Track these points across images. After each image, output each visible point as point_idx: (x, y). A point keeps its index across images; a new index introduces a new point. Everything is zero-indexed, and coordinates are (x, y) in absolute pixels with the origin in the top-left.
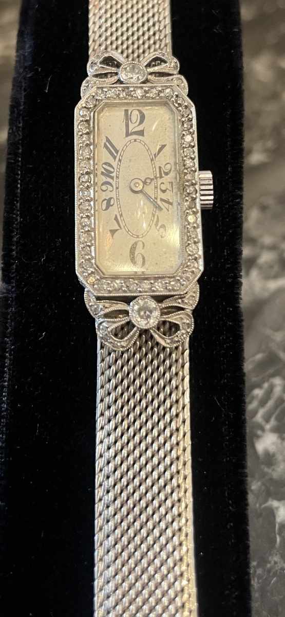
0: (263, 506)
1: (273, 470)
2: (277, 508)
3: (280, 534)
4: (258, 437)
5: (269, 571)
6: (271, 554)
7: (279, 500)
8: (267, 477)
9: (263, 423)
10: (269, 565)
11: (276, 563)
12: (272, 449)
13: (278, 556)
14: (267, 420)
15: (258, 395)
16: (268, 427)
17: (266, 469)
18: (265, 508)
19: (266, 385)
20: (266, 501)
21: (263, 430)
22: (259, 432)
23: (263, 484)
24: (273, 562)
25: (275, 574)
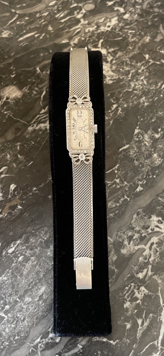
0: (123, 324)
1: (128, 314)
2: (127, 325)
3: (127, 332)
4: (125, 303)
5: (123, 342)
6: (124, 338)
7: (128, 322)
8: (126, 316)
9: (127, 299)
10: (123, 341)
11: (124, 340)
12: (128, 307)
13: (126, 339)
14: (128, 297)
15: (127, 289)
16: (128, 300)
17: (126, 313)
19: (129, 286)
20: (125, 323)
21: (127, 301)
22: (126, 302)
23: (124, 318)
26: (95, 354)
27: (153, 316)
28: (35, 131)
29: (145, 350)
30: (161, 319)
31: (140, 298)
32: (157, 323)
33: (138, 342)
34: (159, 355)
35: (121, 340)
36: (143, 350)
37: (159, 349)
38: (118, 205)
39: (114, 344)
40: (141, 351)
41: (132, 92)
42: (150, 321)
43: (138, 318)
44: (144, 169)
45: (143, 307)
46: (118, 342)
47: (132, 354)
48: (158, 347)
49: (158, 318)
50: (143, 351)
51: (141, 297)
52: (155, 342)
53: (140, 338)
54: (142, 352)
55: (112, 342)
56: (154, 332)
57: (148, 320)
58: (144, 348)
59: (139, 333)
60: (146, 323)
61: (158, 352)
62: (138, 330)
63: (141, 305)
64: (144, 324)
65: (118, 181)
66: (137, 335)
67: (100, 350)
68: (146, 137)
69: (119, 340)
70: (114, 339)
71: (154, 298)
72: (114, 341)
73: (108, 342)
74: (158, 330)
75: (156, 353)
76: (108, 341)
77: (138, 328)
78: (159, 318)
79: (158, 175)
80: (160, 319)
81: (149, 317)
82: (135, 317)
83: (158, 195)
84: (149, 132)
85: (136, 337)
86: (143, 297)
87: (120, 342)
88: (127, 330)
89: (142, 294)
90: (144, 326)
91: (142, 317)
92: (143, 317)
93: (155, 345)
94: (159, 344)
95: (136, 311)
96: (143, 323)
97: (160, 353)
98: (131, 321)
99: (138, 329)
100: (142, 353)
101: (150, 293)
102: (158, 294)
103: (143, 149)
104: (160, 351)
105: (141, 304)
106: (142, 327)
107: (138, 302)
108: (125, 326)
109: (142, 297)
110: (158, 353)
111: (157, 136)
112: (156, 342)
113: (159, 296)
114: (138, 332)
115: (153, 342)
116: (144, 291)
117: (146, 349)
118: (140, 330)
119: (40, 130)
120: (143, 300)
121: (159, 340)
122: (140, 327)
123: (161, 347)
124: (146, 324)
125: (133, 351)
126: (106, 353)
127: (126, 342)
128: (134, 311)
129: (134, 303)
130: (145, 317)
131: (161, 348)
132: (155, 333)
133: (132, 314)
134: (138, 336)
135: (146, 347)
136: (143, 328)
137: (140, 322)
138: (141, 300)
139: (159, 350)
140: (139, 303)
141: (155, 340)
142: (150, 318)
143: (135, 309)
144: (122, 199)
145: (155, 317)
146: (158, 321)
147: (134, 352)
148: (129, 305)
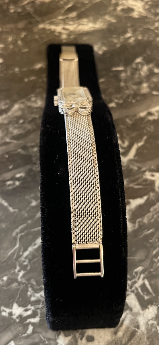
2: (33, 202)
3: (29, 207)
5: (21, 213)
6: (24, 210)
11: (23, 212)
13: (25, 212)
25: (21, 215)
28: (44, 29)
29: (36, 229)
35: (21, 211)
39: (12, 211)
40: (33, 228)
41: (153, 30)
44: (127, 91)
47: (23, 226)
55: (11, 208)
68: (145, 68)
69: (18, 211)
72: (14, 209)
76: (9, 206)
79: (137, 101)
83: (127, 117)
84: (151, 66)
87: (18, 213)
88: (31, 206)
103: (136, 76)
108: (31, 202)
119: (50, 30)
125: (25, 224)
127: (23, 215)
147: (26, 226)
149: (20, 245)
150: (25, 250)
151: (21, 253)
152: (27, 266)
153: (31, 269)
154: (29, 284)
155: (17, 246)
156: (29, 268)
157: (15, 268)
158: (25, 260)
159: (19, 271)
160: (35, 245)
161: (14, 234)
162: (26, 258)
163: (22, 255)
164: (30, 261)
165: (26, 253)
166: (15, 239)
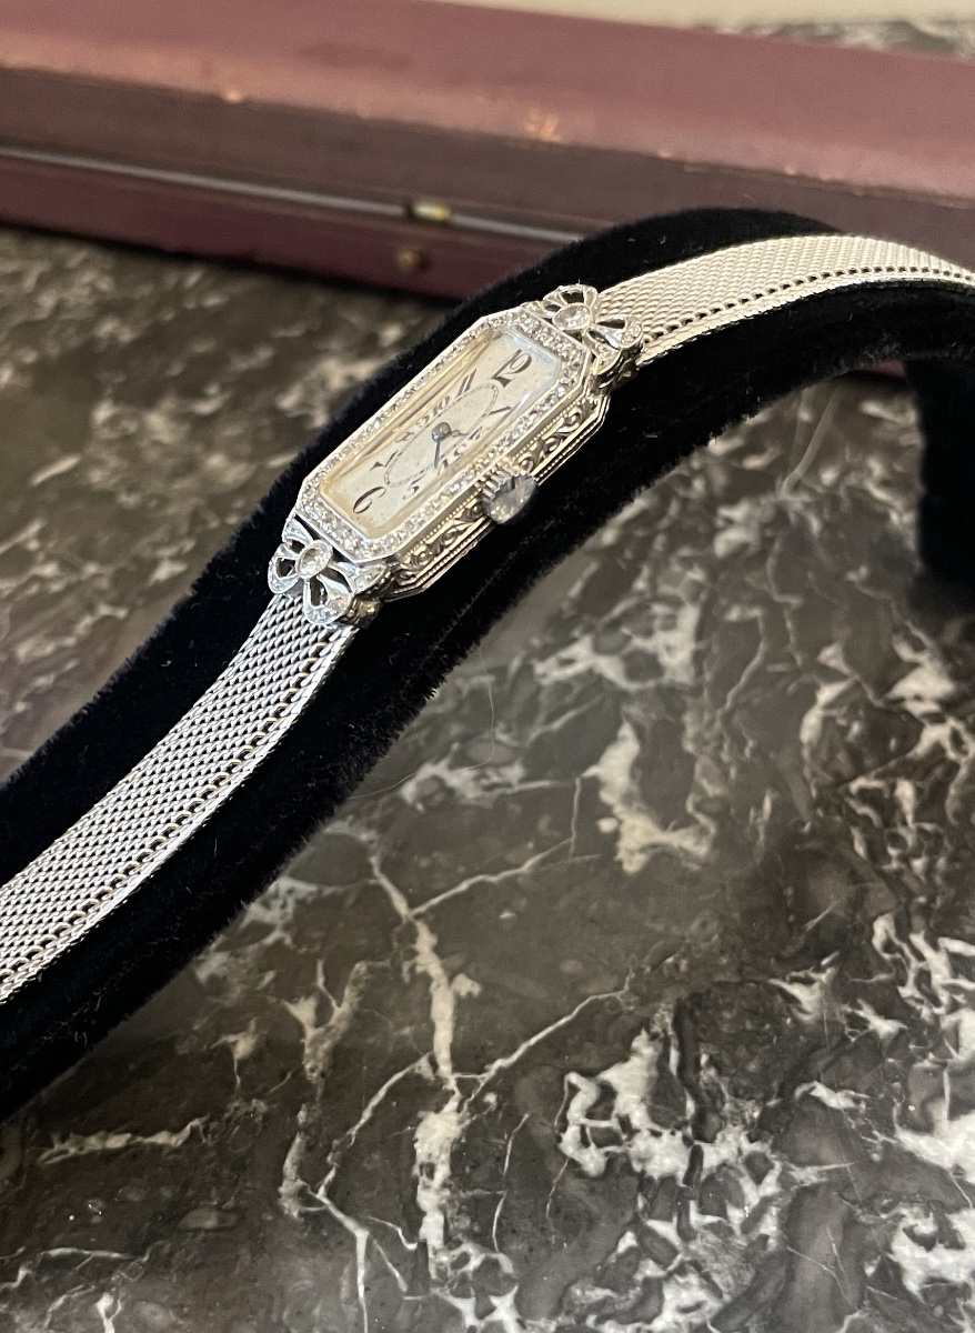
0: (214, 1045)
1: (226, 998)
2: (235, 1043)
3: (240, 1072)
5: (229, 1120)
6: (229, 1101)
7: (236, 1032)
8: (216, 1010)
10: (227, 1115)
11: (237, 1109)
12: (220, 972)
13: (240, 1100)
17: (215, 1000)
18: (216, 1049)
20: (217, 1038)
21: (205, 952)
22: (200, 958)
23: (211, 1019)
24: (232, 1109)
25: (237, 1123)
26: (72, 1218)
27: (370, 970)
29: (367, 1115)
30: (419, 969)
31: (280, 923)
32: (405, 989)
33: (320, 1091)
34: (459, 1110)
35: (217, 1113)
36: (359, 1117)
37: (452, 1085)
38: (70, 641)
39: (180, 1142)
40: (349, 1127)
42: (361, 993)
43: (293, 999)
44: (171, 510)
45: (304, 950)
46: (201, 1128)
47: (300, 1154)
48: (440, 1081)
49: (399, 970)
50: (363, 1121)
51: (282, 918)
52: (417, 1064)
53: (323, 1075)
54: (357, 1127)
55: (161, 1138)
56: (400, 1026)
57: (349, 993)
58: (362, 1108)
59: (314, 1055)
60: (339, 1005)
61: (446, 1101)
62: (303, 1044)
63: (293, 947)
64: (330, 1011)
65: (49, 570)
66: (302, 1068)
67: (95, 1196)
68: (156, 421)
69: (204, 1119)
70: (173, 1121)
71: (357, 901)
72: (176, 1130)
73: (139, 1144)
74: (416, 1013)
75: (438, 1110)
76: (139, 1139)
77: (302, 1033)
78: (406, 967)
80: (412, 970)
81: (352, 976)
82: (272, 1000)
84: (167, 405)
85: (304, 1077)
86: (296, 914)
87: (213, 1125)
88: (243, 1063)
89: (284, 906)
90: (333, 1021)
91: (309, 991)
92: (315, 989)
93: (419, 1077)
94: (445, 1069)
95: (270, 976)
96: (322, 1014)
97: (461, 1103)
98: (252, 1025)
99: (306, 1041)
100: (353, 1132)
101: (328, 891)
102: (372, 882)
103: (151, 455)
104: (458, 1094)
105: (288, 941)
106: (321, 1030)
107: (270, 940)
108: (227, 1050)
109: (286, 914)
110: (452, 1104)
111: (205, 408)
112: (423, 1063)
113: (379, 889)
114: (308, 1051)
115: (407, 1070)
116: (290, 891)
117: (375, 1110)
118: (317, 1041)
120: (297, 925)
121: (436, 1049)
122: (311, 1033)
123: (458, 1075)
124: (341, 1011)
125: (298, 1140)
126: (134, 1196)
127: (247, 1114)
128: (262, 978)
129: (252, 948)
130: (326, 984)
131: (460, 1083)
132: (407, 1031)
133: (250, 993)
134: (312, 1070)
135: (375, 1102)
136: (329, 1029)
137: (304, 1011)
138: (286, 928)
139: (453, 1093)
140: (279, 943)
141: (417, 1057)
142: (355, 983)
143: (263, 970)
144: (87, 621)
145: (384, 970)
146: (406, 977)
147: (308, 1142)
148: (224, 964)
149: (363, 1223)
150: (414, 1218)
151: (412, 1247)
152: (490, 1266)
153: (519, 1260)
154: (581, 1319)
155: (362, 1236)
156: (507, 1265)
157: (456, 1314)
158: (457, 1252)
159: (484, 1311)
160: (430, 1170)
161: (292, 1209)
162: (450, 1241)
163: (423, 1245)
164: (482, 1239)
165: (432, 1229)
166: (318, 1221)
